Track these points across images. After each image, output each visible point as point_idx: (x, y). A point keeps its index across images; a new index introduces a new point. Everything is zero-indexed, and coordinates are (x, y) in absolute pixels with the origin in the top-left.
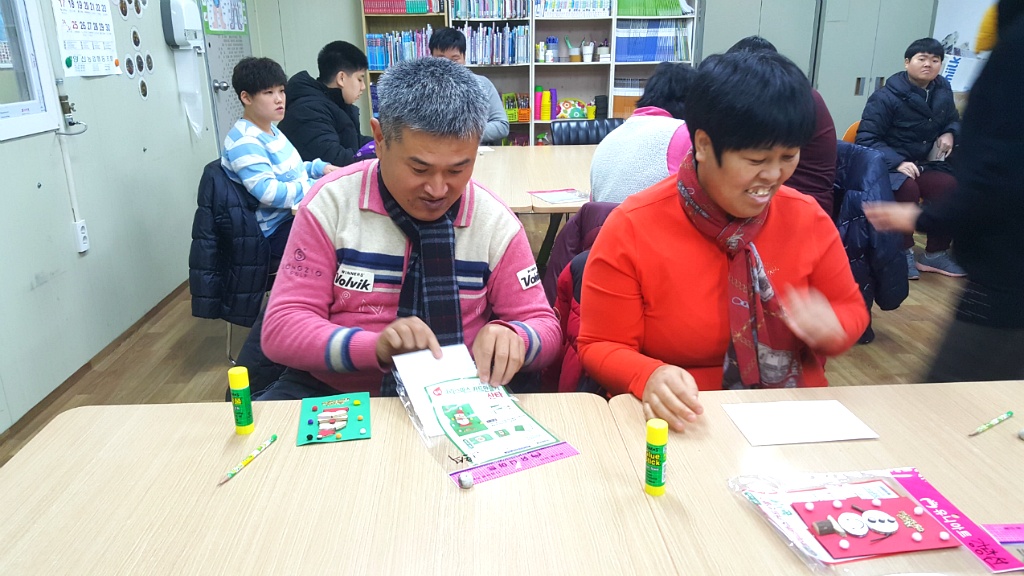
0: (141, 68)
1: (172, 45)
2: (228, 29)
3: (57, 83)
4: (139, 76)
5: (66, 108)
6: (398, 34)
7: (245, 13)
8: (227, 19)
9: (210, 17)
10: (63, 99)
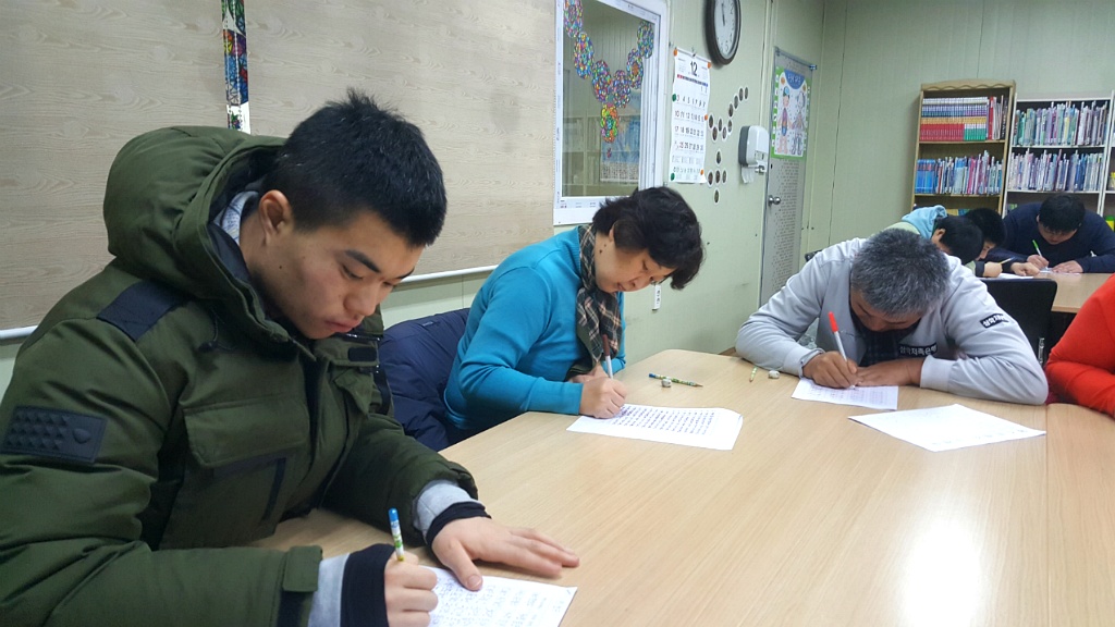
0: (718, 180)
1: (743, 162)
2: (789, 154)
4: (716, 186)
6: (951, 160)
7: (806, 141)
8: (790, 146)
9: (777, 143)
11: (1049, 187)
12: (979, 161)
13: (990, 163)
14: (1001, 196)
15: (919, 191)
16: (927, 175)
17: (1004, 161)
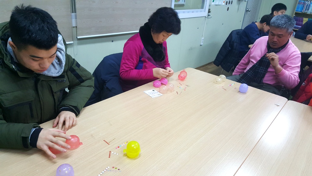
0: (229, 3)
3: (209, 6)
4: (228, 5)
5: (209, 12)
10: (209, 9)
15: (297, 11)
16: (301, 6)
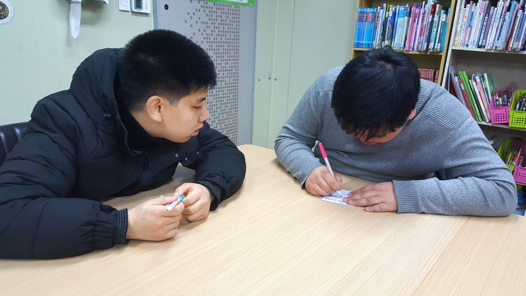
11: (500, 45)
12: (422, 12)
13: (433, 13)
14: (443, 54)
15: (358, 45)
16: (367, 26)
17: (451, 10)
